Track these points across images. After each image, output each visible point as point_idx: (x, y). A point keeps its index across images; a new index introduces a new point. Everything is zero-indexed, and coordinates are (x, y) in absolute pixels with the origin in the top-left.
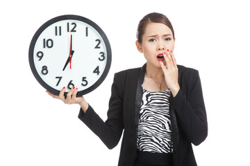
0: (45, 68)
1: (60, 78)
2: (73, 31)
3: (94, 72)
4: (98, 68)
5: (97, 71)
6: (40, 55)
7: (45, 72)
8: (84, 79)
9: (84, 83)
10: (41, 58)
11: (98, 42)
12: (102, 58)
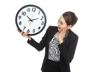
0: (20, 22)
1: (25, 27)
2: (34, 11)
3: (38, 28)
4: (40, 27)
5: (39, 28)
6: (20, 17)
7: (20, 24)
8: (34, 30)
9: (34, 31)
10: (20, 18)
11: (42, 18)
12: (42, 24)
